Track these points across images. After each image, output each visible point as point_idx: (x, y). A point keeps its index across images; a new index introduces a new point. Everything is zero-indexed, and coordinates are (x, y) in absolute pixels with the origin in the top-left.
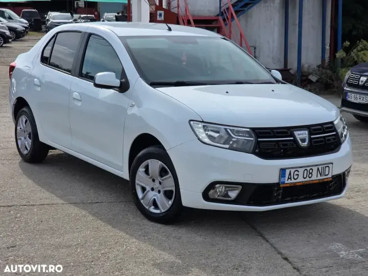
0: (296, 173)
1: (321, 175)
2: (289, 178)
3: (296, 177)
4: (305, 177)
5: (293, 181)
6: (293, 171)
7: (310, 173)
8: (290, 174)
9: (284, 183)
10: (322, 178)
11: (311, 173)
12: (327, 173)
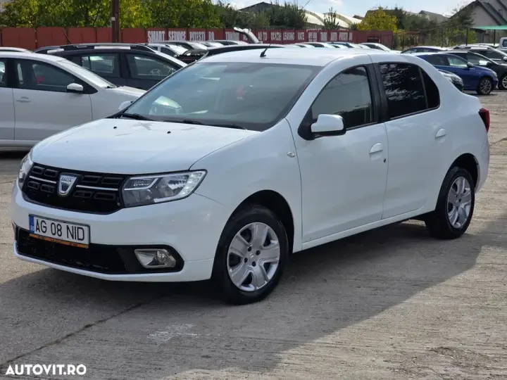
0: (43, 224)
1: (72, 236)
2: (37, 229)
3: (44, 229)
4: (54, 232)
5: (41, 233)
6: (40, 220)
7: (58, 230)
8: (38, 224)
9: (33, 233)
10: (74, 241)
11: (60, 230)
12: (81, 237)
